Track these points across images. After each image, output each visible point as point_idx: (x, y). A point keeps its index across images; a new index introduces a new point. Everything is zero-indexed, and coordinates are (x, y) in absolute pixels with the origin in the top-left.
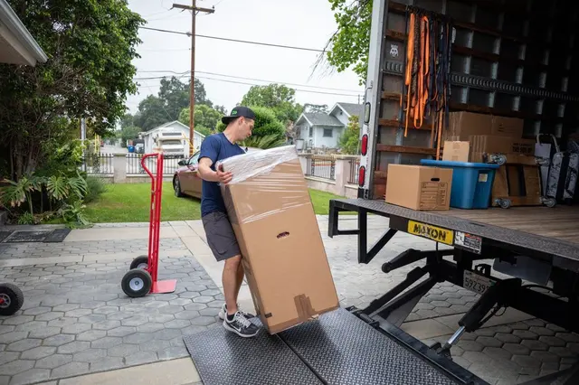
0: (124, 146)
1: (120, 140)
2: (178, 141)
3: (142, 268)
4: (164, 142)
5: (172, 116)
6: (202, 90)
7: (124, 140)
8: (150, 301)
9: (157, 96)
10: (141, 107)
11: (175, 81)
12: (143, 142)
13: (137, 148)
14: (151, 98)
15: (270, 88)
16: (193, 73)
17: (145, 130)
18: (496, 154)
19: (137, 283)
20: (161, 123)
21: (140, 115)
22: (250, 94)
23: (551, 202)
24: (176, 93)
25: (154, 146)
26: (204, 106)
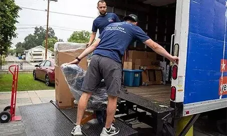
0: (17, 56)
1: (15, 53)
2: (41, 55)
3: (8, 111)
4: (34, 55)
5: (39, 43)
6: (53, 32)
7: (17, 54)
8: (9, 125)
9: (33, 35)
10: (25, 39)
11: (41, 28)
12: (25, 55)
13: (23, 57)
14: (30, 35)
15: (82, 33)
16: (47, 26)
17: (27, 49)
18: (143, 66)
19: (5, 117)
20: (34, 46)
21: (25, 42)
22: (73, 35)
23: (165, 83)
24: (42, 33)
25: (30, 56)
26: (54, 39)
